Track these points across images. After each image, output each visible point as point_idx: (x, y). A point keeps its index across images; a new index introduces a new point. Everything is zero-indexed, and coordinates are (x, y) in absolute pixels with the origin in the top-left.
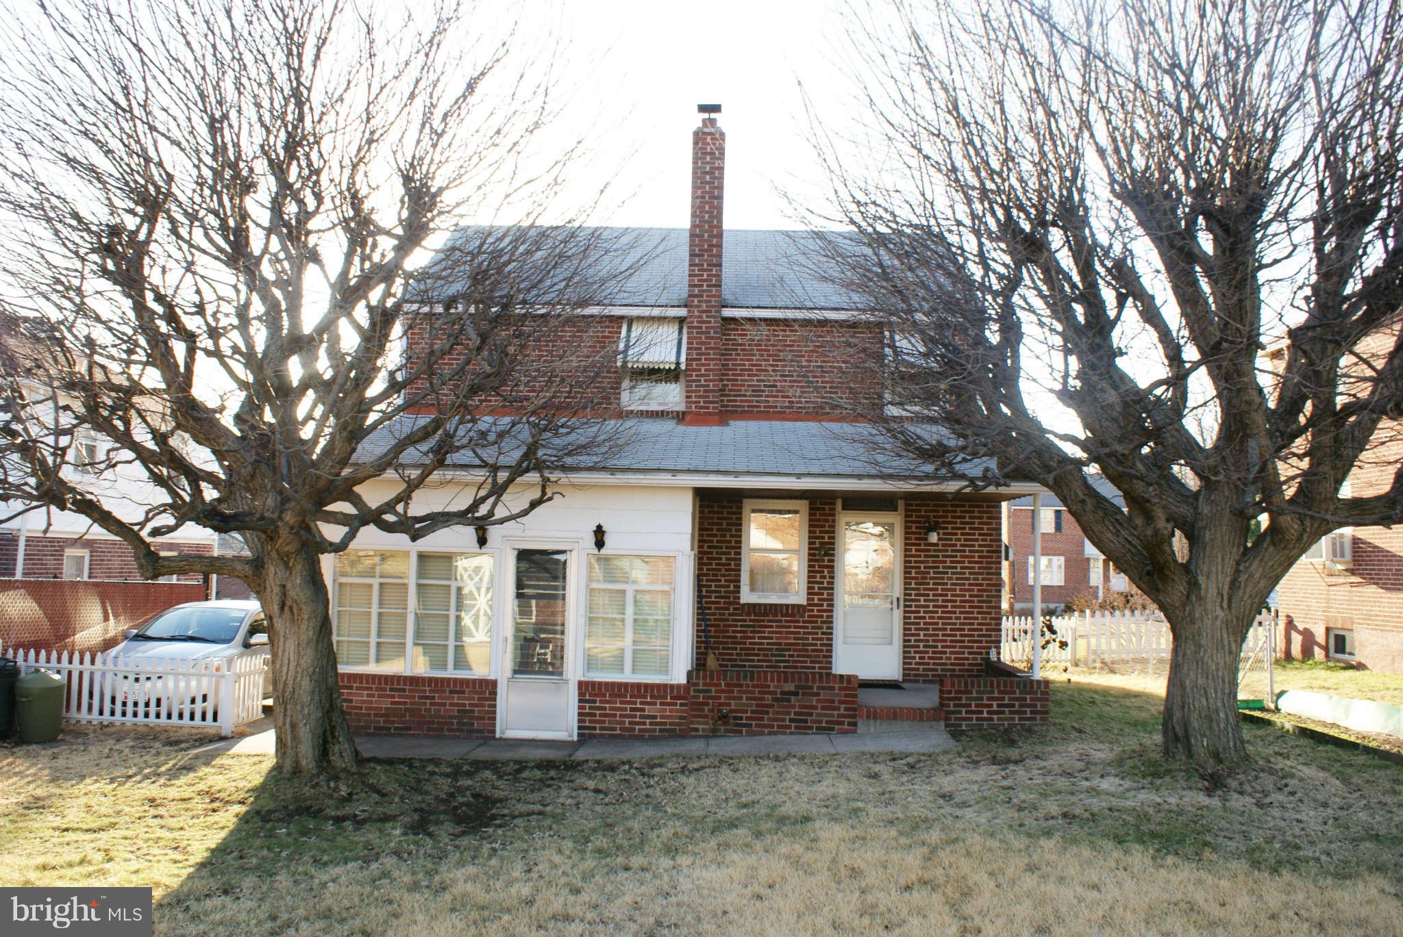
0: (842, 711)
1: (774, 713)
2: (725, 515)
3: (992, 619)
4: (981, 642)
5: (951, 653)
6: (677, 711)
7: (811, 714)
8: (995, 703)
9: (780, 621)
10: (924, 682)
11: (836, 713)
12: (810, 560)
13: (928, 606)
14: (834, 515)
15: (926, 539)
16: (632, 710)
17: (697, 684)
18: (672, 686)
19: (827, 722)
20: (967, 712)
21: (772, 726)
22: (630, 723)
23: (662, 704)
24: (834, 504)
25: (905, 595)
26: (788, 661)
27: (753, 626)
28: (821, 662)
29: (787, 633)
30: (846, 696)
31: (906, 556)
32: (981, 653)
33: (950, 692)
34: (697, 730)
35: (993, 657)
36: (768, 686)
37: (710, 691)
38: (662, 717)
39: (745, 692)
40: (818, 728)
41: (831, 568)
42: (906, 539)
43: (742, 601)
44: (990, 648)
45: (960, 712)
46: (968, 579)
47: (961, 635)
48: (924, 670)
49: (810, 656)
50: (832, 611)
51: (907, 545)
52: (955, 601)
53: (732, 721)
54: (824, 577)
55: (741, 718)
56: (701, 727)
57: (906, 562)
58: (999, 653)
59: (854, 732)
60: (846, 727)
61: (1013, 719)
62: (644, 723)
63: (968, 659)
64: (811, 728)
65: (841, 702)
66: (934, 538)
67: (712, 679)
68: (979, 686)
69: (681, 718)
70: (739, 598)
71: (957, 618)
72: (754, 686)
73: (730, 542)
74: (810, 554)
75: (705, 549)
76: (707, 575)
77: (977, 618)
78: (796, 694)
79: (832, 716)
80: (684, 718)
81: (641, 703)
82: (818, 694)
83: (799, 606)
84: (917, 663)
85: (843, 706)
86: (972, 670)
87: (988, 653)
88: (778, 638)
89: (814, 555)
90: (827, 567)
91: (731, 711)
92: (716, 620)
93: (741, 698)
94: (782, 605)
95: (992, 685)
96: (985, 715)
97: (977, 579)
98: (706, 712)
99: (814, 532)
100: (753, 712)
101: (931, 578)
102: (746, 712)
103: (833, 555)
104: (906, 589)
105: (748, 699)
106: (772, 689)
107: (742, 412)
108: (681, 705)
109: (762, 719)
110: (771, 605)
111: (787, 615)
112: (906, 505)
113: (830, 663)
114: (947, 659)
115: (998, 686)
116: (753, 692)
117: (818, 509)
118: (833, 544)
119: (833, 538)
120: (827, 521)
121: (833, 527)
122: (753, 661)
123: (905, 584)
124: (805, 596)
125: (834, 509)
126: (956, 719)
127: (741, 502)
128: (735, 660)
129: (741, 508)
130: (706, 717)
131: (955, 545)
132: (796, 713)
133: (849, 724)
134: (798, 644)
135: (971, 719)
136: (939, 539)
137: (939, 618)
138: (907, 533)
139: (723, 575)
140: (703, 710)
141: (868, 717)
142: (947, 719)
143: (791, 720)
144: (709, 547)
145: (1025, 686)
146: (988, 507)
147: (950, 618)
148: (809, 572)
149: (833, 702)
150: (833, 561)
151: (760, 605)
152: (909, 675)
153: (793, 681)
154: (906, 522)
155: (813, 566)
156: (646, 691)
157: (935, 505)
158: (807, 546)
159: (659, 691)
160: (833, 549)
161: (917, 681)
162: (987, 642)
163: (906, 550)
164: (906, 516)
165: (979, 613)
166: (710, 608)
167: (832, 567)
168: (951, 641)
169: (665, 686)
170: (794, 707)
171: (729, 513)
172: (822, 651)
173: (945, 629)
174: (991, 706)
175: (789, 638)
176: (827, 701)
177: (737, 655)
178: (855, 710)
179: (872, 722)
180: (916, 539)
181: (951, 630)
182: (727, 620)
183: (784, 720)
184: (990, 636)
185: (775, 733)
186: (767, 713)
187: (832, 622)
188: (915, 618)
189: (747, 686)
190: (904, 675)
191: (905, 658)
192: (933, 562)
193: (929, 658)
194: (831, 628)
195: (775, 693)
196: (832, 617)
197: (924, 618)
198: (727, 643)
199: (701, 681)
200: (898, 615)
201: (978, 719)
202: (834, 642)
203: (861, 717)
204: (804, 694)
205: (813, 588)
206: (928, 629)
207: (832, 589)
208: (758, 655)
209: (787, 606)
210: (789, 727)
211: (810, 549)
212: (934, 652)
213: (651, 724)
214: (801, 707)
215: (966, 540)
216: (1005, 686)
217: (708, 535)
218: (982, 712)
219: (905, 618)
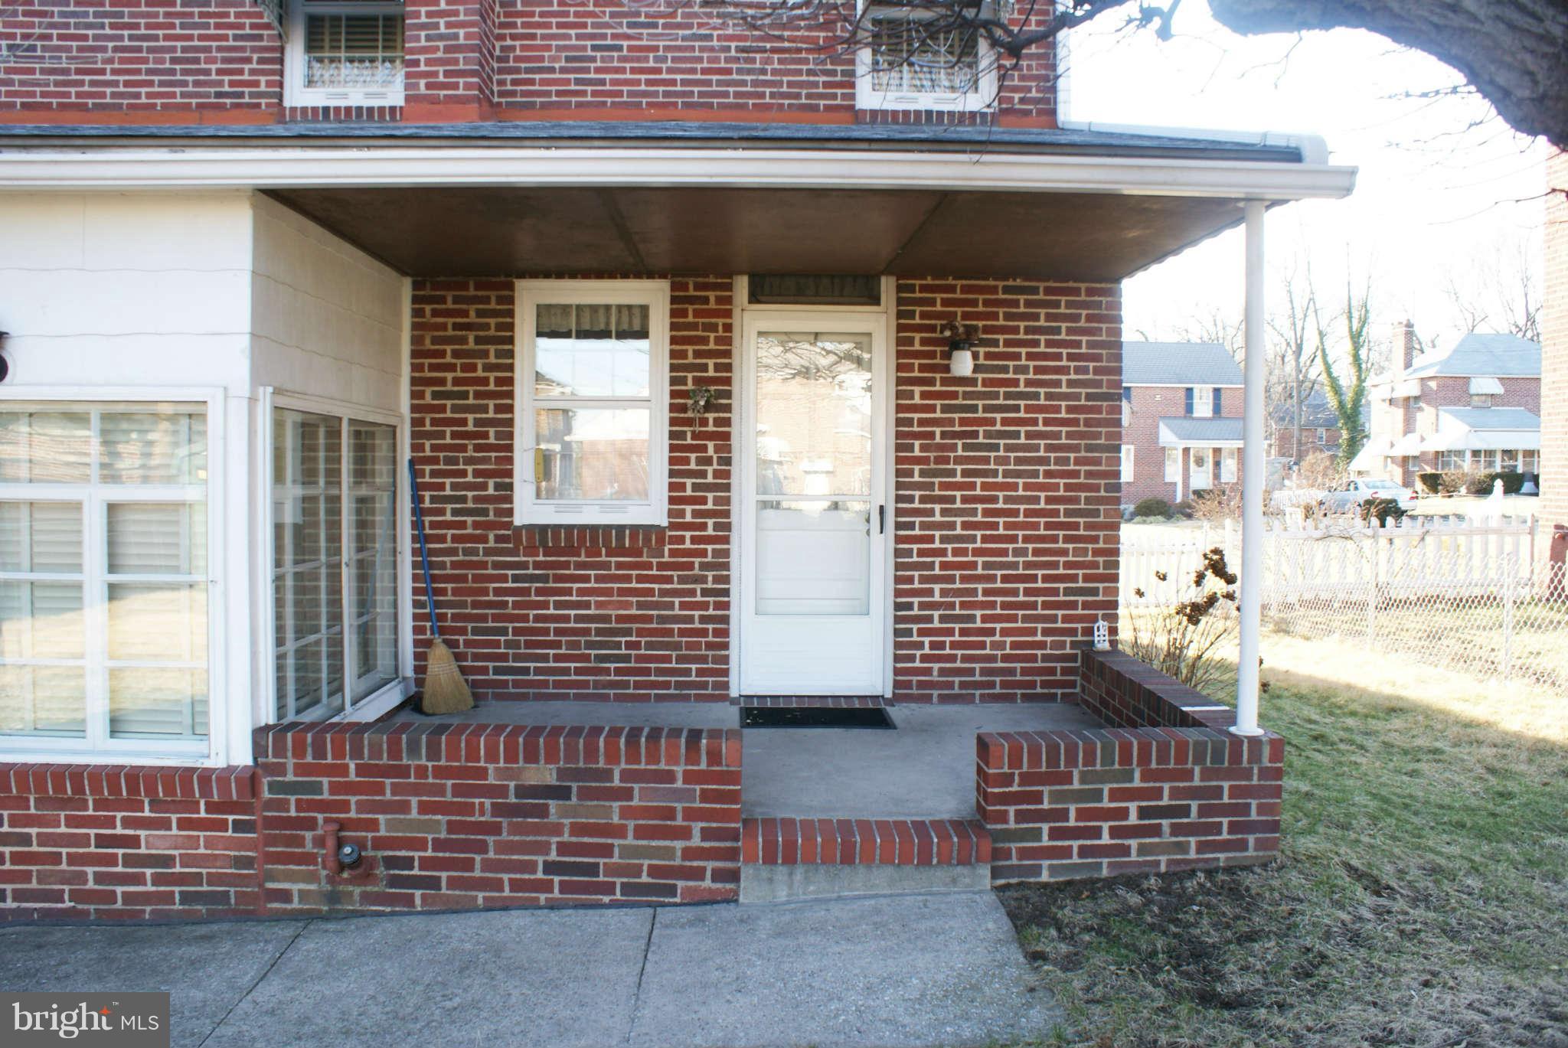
0: (696, 841)
1: (502, 848)
2: (473, 318)
3: (1097, 552)
4: (1073, 605)
5: (1005, 632)
6: (230, 844)
7: (607, 851)
8: (1133, 807)
9: (606, 566)
10: (944, 699)
11: (679, 845)
12: (673, 422)
13: (952, 526)
14: (728, 314)
15: (947, 369)
16: (102, 841)
17: (280, 769)
18: (205, 776)
19: (653, 871)
20: (1054, 834)
21: (498, 885)
22: (99, 878)
23: (183, 824)
24: (729, 287)
25: (899, 499)
26: (626, 658)
27: (544, 579)
28: (703, 659)
29: (622, 592)
30: (705, 796)
31: (899, 408)
32: (1072, 632)
33: (1007, 780)
34: (285, 896)
35: (1102, 643)
36: (482, 773)
37: (317, 788)
38: (186, 861)
39: (416, 790)
40: (627, 889)
41: (724, 438)
42: (899, 368)
43: (518, 520)
44: (1095, 619)
45: (1036, 835)
46: (1044, 461)
47: (1028, 592)
48: (943, 672)
49: (677, 646)
50: (726, 540)
51: (903, 382)
52: (1015, 513)
53: (381, 871)
54: (708, 461)
55: (408, 863)
56: (295, 887)
57: (899, 422)
58: (1113, 631)
59: (731, 899)
60: (707, 883)
61: (1183, 848)
62: (139, 879)
63: (1042, 645)
64: (609, 889)
65: (691, 814)
66: (963, 363)
67: (319, 753)
68: (1090, 759)
69: (239, 862)
70: (510, 512)
71: (1017, 552)
72: (439, 772)
73: (485, 381)
74: (673, 408)
75: (428, 399)
76: (435, 460)
77: (1064, 552)
78: (562, 793)
79: (669, 853)
80: (248, 862)
81: (127, 823)
82: (628, 794)
83: (648, 529)
84: (925, 658)
85: (697, 827)
86: (1052, 671)
87: (1089, 632)
88: (600, 605)
89: (683, 408)
90: (711, 436)
91: (380, 843)
92: (455, 565)
93: (404, 807)
94: (607, 528)
95: (1126, 759)
96: (1106, 839)
97: (1066, 461)
98: (309, 847)
99: (683, 355)
100: (439, 845)
101: (959, 460)
102: (421, 845)
103: (728, 408)
104: (899, 486)
105: (424, 808)
106: (492, 780)
107: (544, 106)
108: (238, 826)
109: (469, 865)
110: (583, 528)
111: (621, 551)
112: (900, 289)
113: (726, 660)
114: (996, 645)
115: (1144, 759)
116: (440, 790)
117: (691, 300)
118: (728, 381)
119: (728, 368)
120: (713, 328)
121: (729, 341)
122: (545, 658)
123: (899, 473)
124: (665, 506)
125: (729, 300)
126: (1024, 853)
127: (511, 287)
128: (504, 657)
129: (511, 300)
130: (308, 859)
131: (1015, 383)
132: (563, 848)
133: (718, 875)
134: (649, 619)
135: (1066, 852)
136: (977, 369)
137: (978, 552)
138: (903, 353)
139: (469, 461)
140: (300, 841)
141: (770, 859)
142: (997, 854)
143: (550, 868)
144: (436, 395)
145: (1217, 757)
146: (1090, 292)
147: (1004, 553)
148: (673, 448)
149: (670, 814)
150: (727, 422)
151: (556, 528)
152: (908, 685)
153: (551, 758)
154: (900, 328)
155: (681, 435)
156: (133, 789)
157: (965, 289)
158: (667, 388)
159: (169, 790)
160: (728, 395)
161: (928, 699)
162: (1086, 605)
163: (899, 395)
164: (900, 315)
165: (1068, 539)
166: (442, 539)
167: (727, 436)
168: (1005, 606)
169: (188, 772)
170: (557, 829)
171: (480, 314)
172: (704, 633)
173: (992, 579)
174: (1124, 813)
175: (627, 605)
176: (647, 812)
177: (509, 644)
178: (734, 835)
179: (781, 871)
180: (923, 368)
181: (1005, 579)
182: (483, 565)
183: (531, 867)
184: (1094, 592)
185: (505, 906)
186: (482, 848)
187: (726, 566)
188: (922, 553)
189: (422, 771)
190: (897, 684)
191: (898, 645)
192: (963, 422)
193: (954, 645)
194: (726, 579)
195: (502, 791)
196: (726, 553)
197: (942, 552)
198: (483, 618)
199: (290, 762)
200: (882, 546)
201: (1084, 851)
202: (733, 612)
203: (751, 859)
204: (585, 794)
205: (682, 487)
206: (951, 579)
207: (727, 488)
208: (557, 645)
209: (621, 529)
210: (547, 886)
211: (674, 394)
212: (964, 632)
213: (158, 880)
214: (578, 829)
215: (1038, 370)
216: (1163, 758)
217: (433, 368)
218: (1097, 833)
219: (898, 553)
